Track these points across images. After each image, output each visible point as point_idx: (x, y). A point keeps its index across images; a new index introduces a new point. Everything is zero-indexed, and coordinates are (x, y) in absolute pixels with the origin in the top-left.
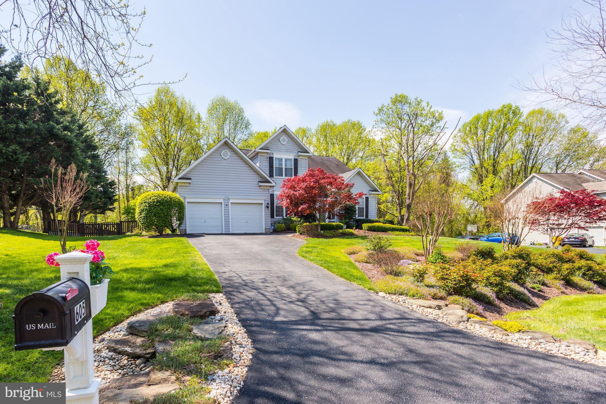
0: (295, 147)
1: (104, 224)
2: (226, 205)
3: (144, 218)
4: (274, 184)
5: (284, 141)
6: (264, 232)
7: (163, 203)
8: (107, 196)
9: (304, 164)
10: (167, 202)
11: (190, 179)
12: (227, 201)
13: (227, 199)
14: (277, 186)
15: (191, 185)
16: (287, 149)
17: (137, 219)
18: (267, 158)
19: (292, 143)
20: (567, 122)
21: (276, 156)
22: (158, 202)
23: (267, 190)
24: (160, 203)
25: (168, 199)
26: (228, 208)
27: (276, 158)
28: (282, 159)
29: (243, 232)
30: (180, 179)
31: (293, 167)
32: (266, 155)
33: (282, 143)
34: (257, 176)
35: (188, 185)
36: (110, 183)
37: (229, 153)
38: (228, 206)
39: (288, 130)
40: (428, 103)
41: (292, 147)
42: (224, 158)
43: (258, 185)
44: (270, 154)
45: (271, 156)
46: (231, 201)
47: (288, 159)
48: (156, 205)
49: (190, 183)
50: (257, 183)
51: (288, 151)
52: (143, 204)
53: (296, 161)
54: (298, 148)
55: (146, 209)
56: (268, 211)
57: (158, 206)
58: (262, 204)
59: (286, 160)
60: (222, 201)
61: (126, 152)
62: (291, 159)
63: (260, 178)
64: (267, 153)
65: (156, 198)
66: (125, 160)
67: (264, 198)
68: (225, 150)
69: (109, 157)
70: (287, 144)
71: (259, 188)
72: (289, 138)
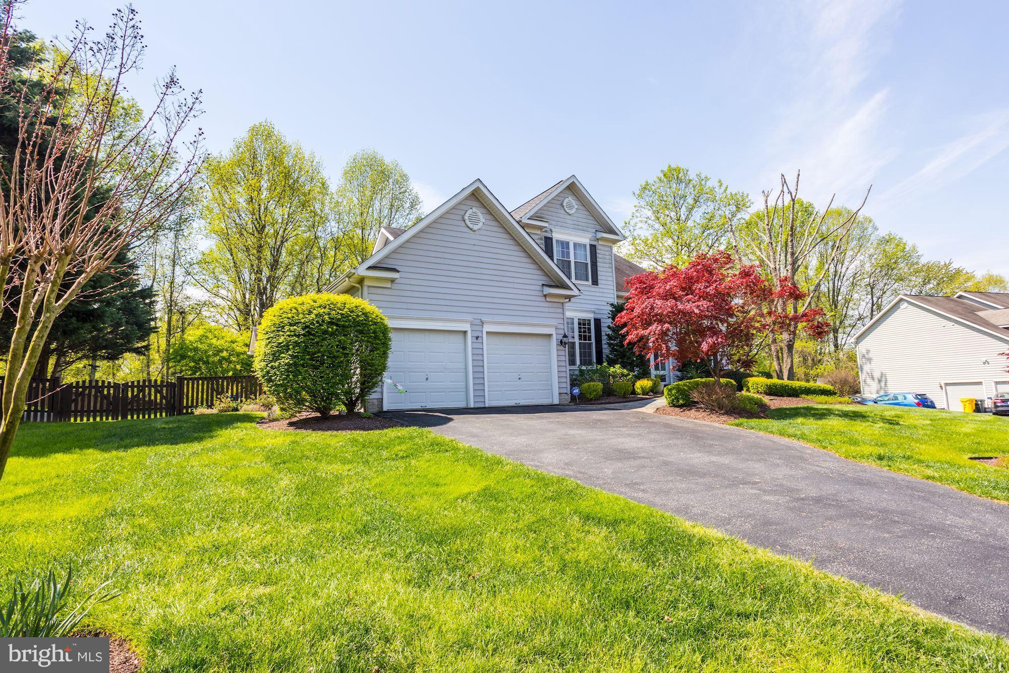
0: (590, 222)
1: (133, 386)
2: (477, 338)
3: (287, 370)
4: (575, 292)
5: (571, 207)
6: (556, 402)
7: (343, 326)
8: (132, 320)
9: (608, 257)
10: (357, 323)
11: (394, 270)
12: (479, 328)
13: (478, 322)
14: (582, 297)
15: (395, 286)
16: (575, 223)
17: (259, 374)
18: (541, 239)
19: (583, 213)
20: (876, 229)
21: (557, 236)
22: (331, 323)
23: (560, 305)
24: (337, 325)
25: (358, 316)
26: (480, 346)
27: (557, 241)
28: (568, 243)
29: (511, 403)
30: (370, 268)
31: (589, 261)
32: (539, 232)
33: (568, 211)
34: (539, 272)
35: (389, 285)
36: (143, 291)
37: (481, 216)
38: (480, 340)
39: (579, 185)
40: (720, 181)
41: (585, 221)
42: (471, 226)
43: (540, 294)
44: (546, 231)
45: (549, 236)
46: (487, 328)
47: (580, 245)
48: (325, 332)
49: (393, 281)
50: (539, 288)
51: (577, 228)
52: (287, 328)
53: (593, 248)
54: (596, 223)
55: (297, 344)
56: (563, 353)
57: (332, 334)
58: (550, 336)
59: (575, 245)
60: (466, 327)
61: (176, 237)
62: (585, 246)
63: (544, 278)
64: (541, 228)
65: (326, 310)
66: (170, 253)
67: (554, 322)
68: (474, 210)
69: (138, 243)
70: (576, 215)
71: (543, 299)
72: (579, 203)
